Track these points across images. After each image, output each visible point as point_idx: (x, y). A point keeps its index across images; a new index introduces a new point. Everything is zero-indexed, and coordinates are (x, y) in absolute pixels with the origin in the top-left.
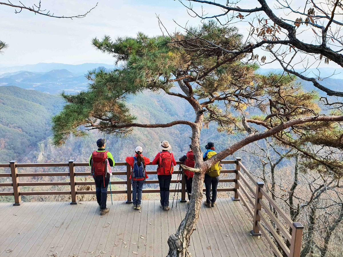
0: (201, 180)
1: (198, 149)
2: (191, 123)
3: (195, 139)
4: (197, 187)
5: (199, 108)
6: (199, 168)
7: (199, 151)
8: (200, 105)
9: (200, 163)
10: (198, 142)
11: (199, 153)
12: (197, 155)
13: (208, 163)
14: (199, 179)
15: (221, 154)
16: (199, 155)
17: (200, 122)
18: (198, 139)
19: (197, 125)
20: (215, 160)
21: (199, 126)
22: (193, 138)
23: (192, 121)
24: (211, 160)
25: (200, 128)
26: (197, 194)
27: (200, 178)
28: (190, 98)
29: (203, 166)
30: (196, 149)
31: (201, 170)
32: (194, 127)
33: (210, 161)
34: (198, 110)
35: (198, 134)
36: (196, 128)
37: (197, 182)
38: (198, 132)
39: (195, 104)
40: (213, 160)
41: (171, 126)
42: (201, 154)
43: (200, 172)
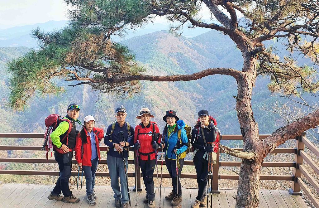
0: (255, 172)
1: (250, 117)
2: (236, 72)
3: (244, 100)
4: (249, 185)
5: (250, 47)
6: (253, 152)
7: (251, 120)
8: (250, 42)
9: (254, 141)
10: (249, 104)
11: (252, 123)
12: (248, 128)
13: (270, 142)
14: (252, 171)
15: (294, 127)
16: (252, 127)
17: (253, 69)
18: (250, 99)
19: (247, 75)
20: (282, 137)
21: (251, 77)
22: (240, 99)
23: (238, 69)
24: (275, 138)
25: (252, 80)
26: (249, 197)
27: (253, 169)
28: (234, 30)
29: (261, 147)
30: (247, 116)
31: (257, 154)
32: (240, 79)
33: (273, 140)
34: (247, 49)
35: (250, 91)
36: (245, 80)
37: (248, 177)
38: (249, 88)
39: (242, 40)
40: (280, 137)
41: (200, 78)
42: (255, 126)
43: (255, 158)
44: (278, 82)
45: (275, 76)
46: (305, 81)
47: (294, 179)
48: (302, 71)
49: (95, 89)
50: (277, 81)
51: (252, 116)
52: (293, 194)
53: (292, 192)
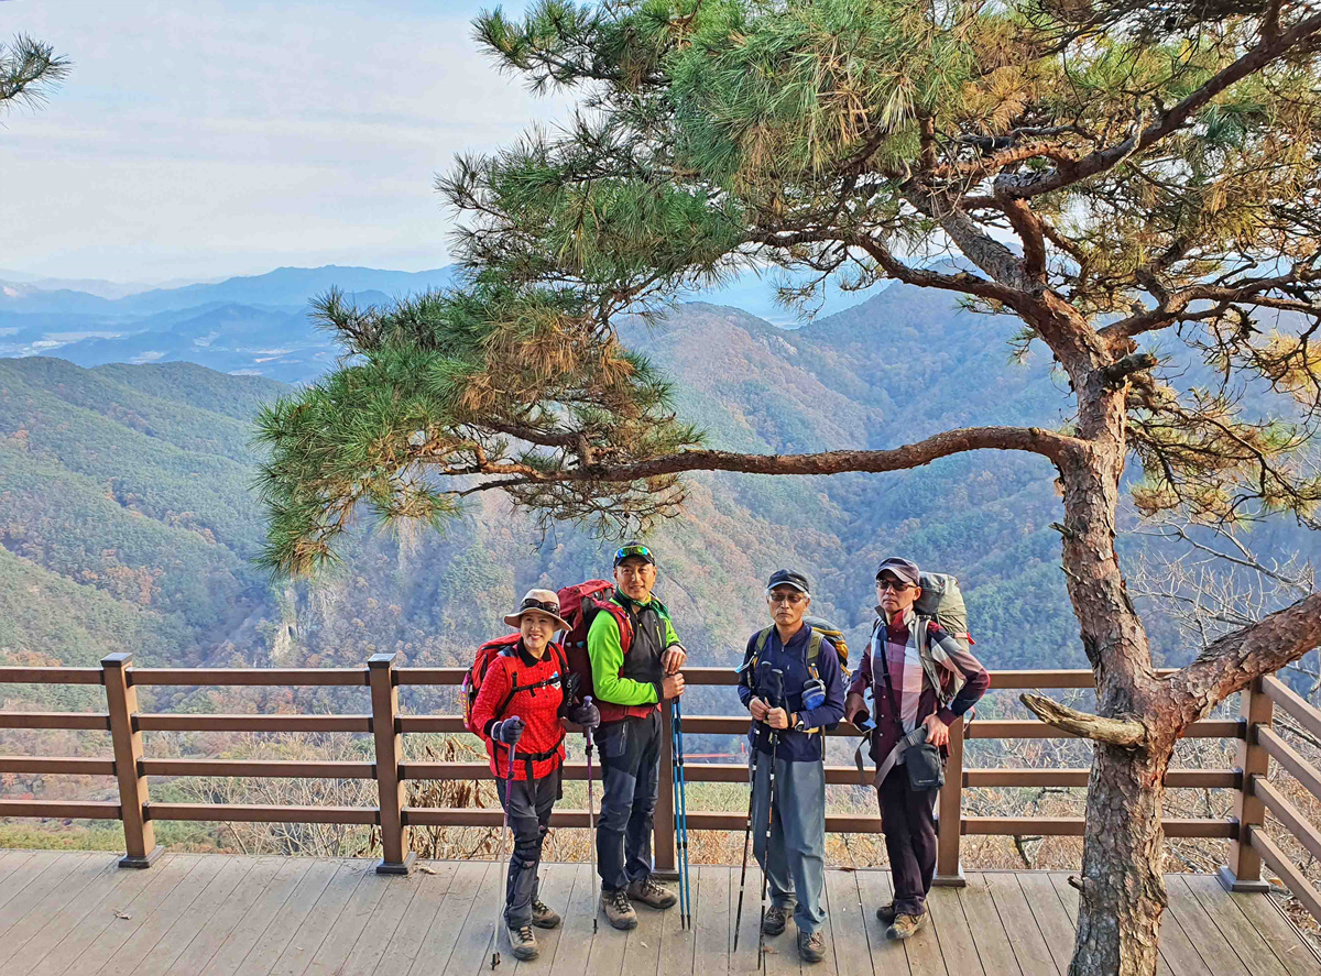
0: (1148, 792)
1: (1117, 598)
2: (1057, 440)
3: (1091, 537)
4: (1127, 837)
5: (1097, 354)
6: (1139, 719)
7: (1123, 608)
8: (1098, 338)
9: (1138, 682)
10: (1110, 553)
11: (1125, 618)
12: (1114, 636)
13: (1195, 685)
14: (1135, 786)
15: (1279, 631)
16: (1126, 631)
17: (1114, 430)
18: (1112, 534)
19: (1097, 451)
20: (1238, 665)
21: (1110, 458)
22: (1075, 533)
23: (1060, 426)
24: (1214, 669)
25: (1114, 468)
26: (1129, 882)
27: (1141, 781)
28: (1037, 293)
29: (1164, 703)
30: (1105, 595)
31: (1152, 727)
32: (1072, 465)
33: (1207, 675)
34: (1089, 362)
35: (1111, 503)
36: (1090, 469)
37: (1121, 809)
38: (1107, 495)
39: (1070, 331)
40: (1229, 667)
42: (1138, 628)
43: (1145, 740)
44: (1170, 480)
45: (1162, 459)
46: (1275, 473)
47: (1239, 833)
48: (1260, 439)
49: (525, 507)
50: (1169, 476)
51: (1124, 596)
52: (1235, 889)
53: (1233, 882)
